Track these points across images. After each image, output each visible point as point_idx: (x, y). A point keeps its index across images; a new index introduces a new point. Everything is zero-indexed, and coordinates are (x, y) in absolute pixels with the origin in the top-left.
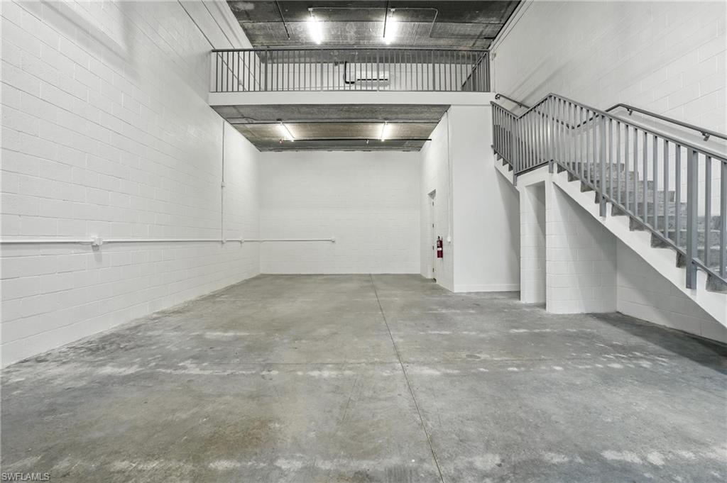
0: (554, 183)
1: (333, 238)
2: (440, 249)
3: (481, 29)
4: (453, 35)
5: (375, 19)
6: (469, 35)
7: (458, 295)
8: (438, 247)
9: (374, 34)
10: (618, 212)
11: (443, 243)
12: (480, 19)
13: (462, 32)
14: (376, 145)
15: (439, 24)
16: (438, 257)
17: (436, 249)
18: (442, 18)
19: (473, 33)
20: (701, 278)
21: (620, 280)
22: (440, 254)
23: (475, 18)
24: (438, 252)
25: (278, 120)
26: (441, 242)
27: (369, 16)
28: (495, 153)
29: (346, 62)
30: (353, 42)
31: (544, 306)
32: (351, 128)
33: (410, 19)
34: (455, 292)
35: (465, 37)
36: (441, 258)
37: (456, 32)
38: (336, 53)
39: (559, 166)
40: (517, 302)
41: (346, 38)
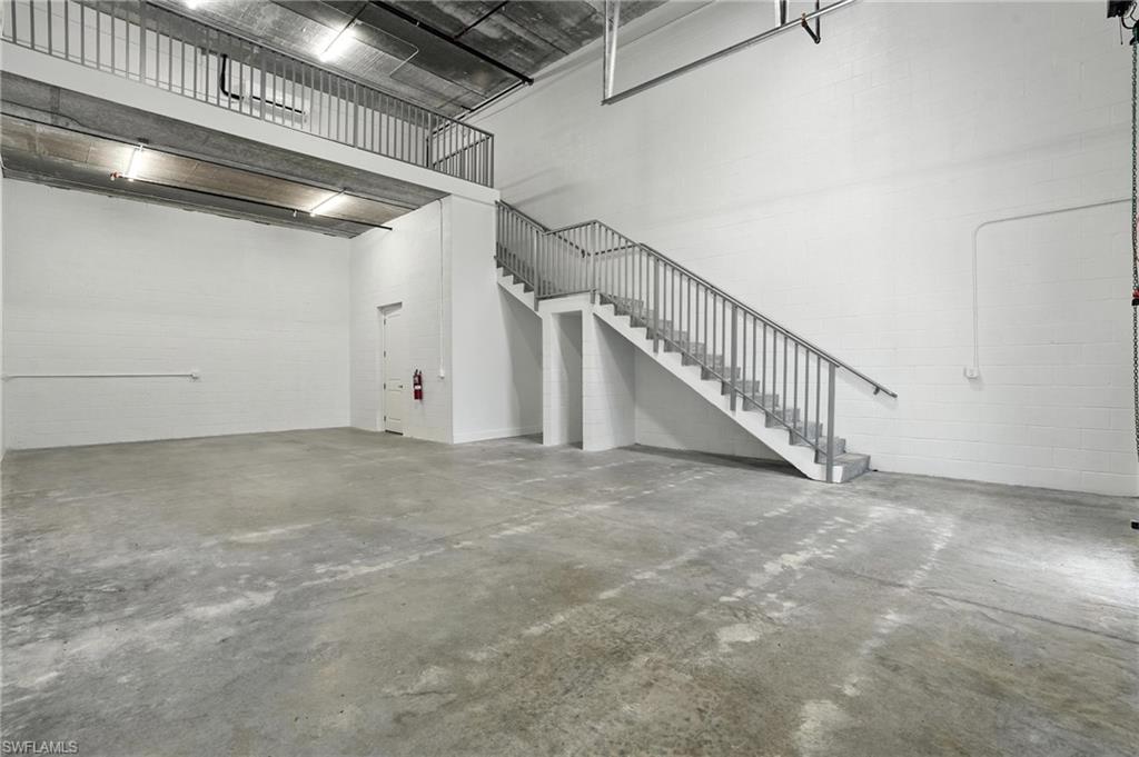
0: (595, 315)
1: (195, 371)
2: (418, 387)
3: (459, 93)
4: (422, 86)
5: (321, 19)
6: (441, 94)
7: (460, 447)
8: (415, 384)
9: (306, 38)
10: (668, 348)
11: (424, 378)
12: (464, 82)
13: (435, 88)
14: (303, 220)
15: (411, 67)
16: (416, 398)
17: (411, 390)
18: (417, 61)
19: (447, 94)
20: (739, 402)
21: (638, 412)
22: (418, 395)
23: (457, 77)
24: (416, 391)
25: (140, 140)
26: (420, 377)
27: (315, 12)
28: (498, 266)
29: (225, 56)
30: (260, 33)
31: (579, 445)
32: (276, 186)
33: (375, 43)
34: (457, 440)
35: (436, 94)
36: (418, 401)
37: (426, 85)
38: (214, 35)
39: (602, 296)
40: (539, 446)
41: (252, 21)
